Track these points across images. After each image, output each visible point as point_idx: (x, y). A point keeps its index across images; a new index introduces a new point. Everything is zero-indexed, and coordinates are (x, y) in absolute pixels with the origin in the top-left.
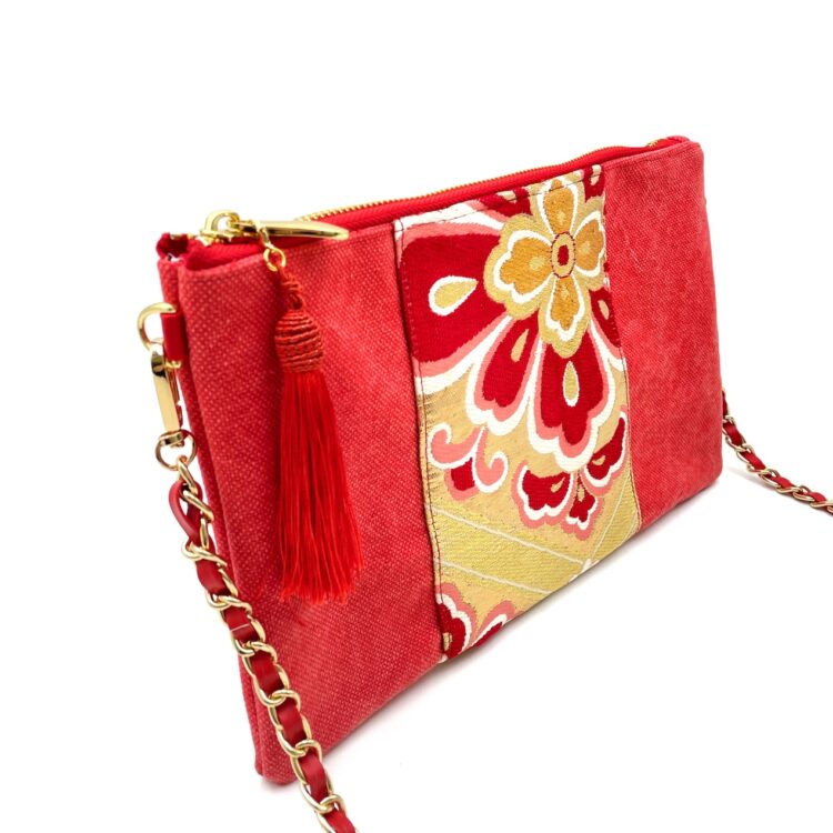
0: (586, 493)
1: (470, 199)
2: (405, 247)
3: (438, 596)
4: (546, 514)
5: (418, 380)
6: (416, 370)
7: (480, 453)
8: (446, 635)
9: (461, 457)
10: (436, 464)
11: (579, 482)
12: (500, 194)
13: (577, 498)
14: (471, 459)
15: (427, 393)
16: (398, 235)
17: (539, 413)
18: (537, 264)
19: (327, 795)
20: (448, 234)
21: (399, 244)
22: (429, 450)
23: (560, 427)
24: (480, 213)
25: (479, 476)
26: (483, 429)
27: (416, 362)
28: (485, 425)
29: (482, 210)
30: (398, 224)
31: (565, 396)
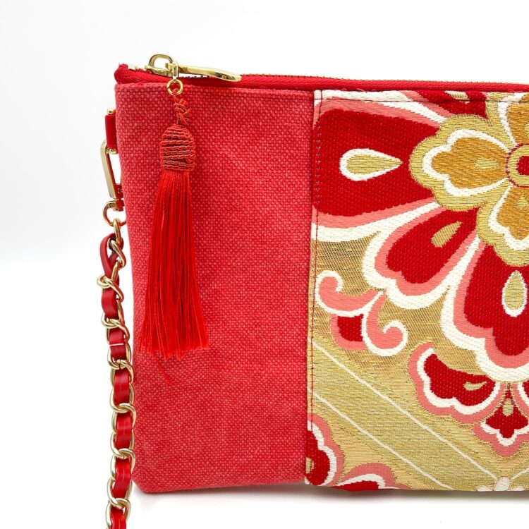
0: (515, 410)
1: (408, 89)
2: (322, 114)
3: (309, 423)
4: (452, 407)
5: (314, 226)
6: (314, 217)
7: (373, 313)
8: (308, 460)
9: (351, 309)
10: (323, 305)
11: (508, 395)
12: (448, 92)
13: (501, 409)
14: (362, 316)
15: (320, 239)
16: (316, 102)
17: (462, 306)
18: (485, 164)
19: (123, 497)
20: (372, 112)
21: (316, 109)
22: (317, 290)
23: (491, 330)
24: (416, 103)
25: (369, 335)
26: (381, 293)
27: (314, 211)
28: (384, 290)
29: (420, 102)
30: (317, 93)
31: (503, 302)
